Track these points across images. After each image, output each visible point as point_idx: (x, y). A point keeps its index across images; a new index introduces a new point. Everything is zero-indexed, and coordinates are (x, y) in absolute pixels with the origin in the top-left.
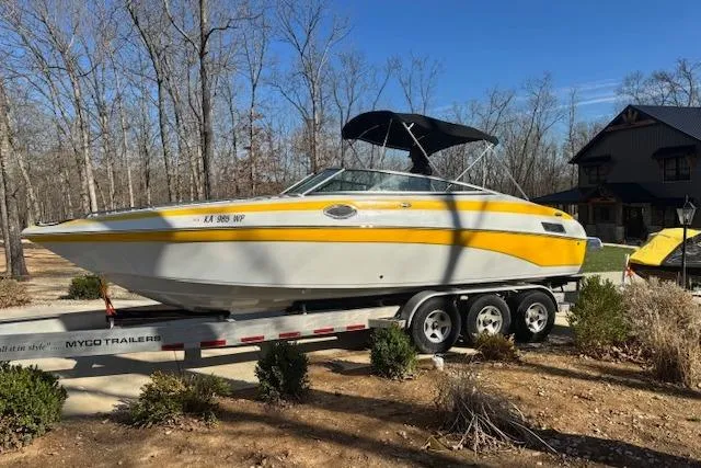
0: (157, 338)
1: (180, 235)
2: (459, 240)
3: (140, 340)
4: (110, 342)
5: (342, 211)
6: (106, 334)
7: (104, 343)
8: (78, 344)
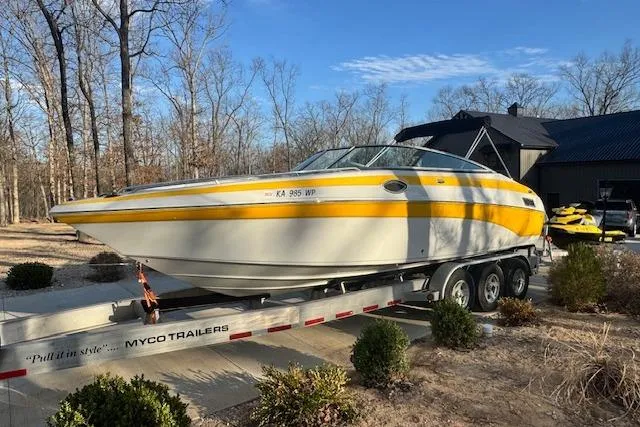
3: (208, 331)
4: (175, 337)
7: (168, 338)
8: (139, 343)
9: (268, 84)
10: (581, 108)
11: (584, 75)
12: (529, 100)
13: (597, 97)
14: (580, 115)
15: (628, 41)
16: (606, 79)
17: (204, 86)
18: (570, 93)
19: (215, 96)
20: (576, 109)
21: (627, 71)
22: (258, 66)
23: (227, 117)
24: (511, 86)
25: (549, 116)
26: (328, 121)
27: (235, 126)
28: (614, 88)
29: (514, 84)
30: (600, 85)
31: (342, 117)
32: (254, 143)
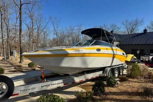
0: (63, 83)
1: (69, 55)
2: (114, 57)
3: (59, 83)
4: (52, 85)
5: (99, 50)
6: (51, 83)
7: (51, 85)
8: (44, 86)
9: (52, 23)
10: (126, 32)
11: (127, 24)
12: (115, 30)
13: (130, 29)
14: (126, 34)
15: (137, 17)
16: (132, 26)
17: (36, 23)
18: (124, 28)
19: (39, 25)
20: (125, 32)
21: (136, 24)
22: (51, 18)
23: (41, 31)
24: (111, 26)
25: (119, 34)
26: (67, 33)
27: (43, 33)
28: (134, 28)
29: (112, 26)
30: (130, 27)
31: (70, 32)
32: (48, 37)
